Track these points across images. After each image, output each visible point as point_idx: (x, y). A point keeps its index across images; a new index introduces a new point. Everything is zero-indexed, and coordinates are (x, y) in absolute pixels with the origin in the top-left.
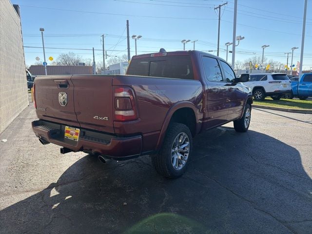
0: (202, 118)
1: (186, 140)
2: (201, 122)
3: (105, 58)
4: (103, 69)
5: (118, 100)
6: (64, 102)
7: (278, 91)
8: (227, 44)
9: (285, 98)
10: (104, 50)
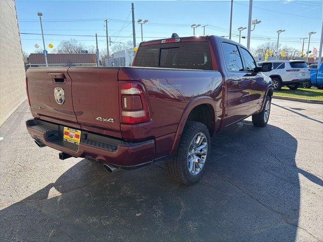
0: (221, 114)
1: (204, 141)
2: (220, 119)
3: (109, 45)
4: (107, 57)
5: (125, 99)
6: (61, 100)
7: (296, 80)
8: (241, 29)
9: (302, 87)
10: (107, 36)
